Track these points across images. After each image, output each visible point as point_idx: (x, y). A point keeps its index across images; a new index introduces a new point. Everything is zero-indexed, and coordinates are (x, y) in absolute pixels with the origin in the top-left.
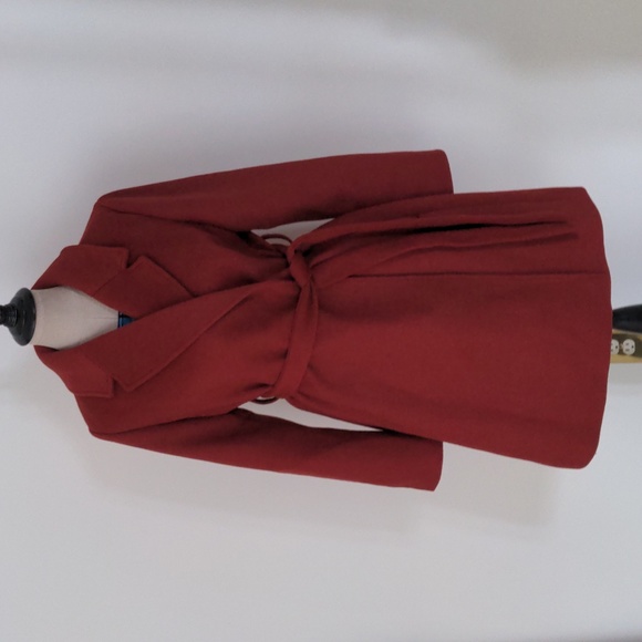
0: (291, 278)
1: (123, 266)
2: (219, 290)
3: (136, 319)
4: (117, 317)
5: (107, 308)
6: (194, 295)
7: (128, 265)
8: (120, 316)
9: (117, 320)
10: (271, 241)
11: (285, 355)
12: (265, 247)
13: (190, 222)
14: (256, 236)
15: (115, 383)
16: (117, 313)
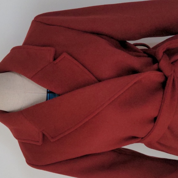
0: (159, 70)
1: (52, 59)
2: (116, 77)
3: (59, 95)
4: (46, 92)
5: (40, 86)
6: (100, 81)
7: (55, 59)
8: (48, 92)
9: (46, 95)
10: (140, 47)
11: (155, 119)
12: (137, 51)
13: (93, 33)
14: (130, 44)
15: (44, 135)
16: (46, 90)
